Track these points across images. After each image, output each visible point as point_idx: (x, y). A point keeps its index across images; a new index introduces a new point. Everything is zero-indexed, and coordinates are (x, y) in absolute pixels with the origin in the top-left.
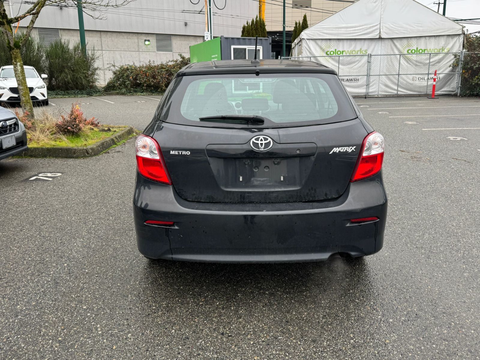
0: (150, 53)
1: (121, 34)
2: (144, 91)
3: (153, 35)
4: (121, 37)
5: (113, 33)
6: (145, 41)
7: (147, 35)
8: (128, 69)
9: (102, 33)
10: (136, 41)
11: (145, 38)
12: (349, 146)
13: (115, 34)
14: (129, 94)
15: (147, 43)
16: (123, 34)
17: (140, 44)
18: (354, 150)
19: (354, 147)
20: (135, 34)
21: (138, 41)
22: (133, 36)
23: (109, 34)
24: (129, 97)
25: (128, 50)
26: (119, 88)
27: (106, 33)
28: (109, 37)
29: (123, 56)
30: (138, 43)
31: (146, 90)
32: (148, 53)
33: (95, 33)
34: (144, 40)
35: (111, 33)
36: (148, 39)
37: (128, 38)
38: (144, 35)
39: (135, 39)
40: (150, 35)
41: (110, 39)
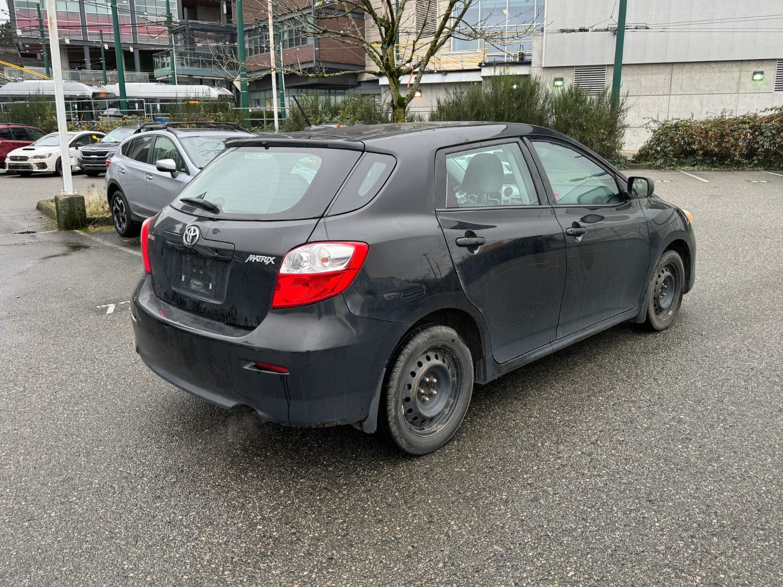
0: (761, 95)
1: (709, 64)
2: (697, 163)
3: (774, 63)
4: (708, 70)
5: (695, 65)
6: (755, 73)
7: (759, 64)
8: (676, 127)
9: (675, 67)
10: (736, 75)
11: (755, 69)
12: (267, 255)
13: (697, 67)
14: (667, 168)
15: (758, 77)
16: (714, 65)
17: (743, 80)
18: (273, 263)
19: (274, 258)
20: (736, 63)
21: (740, 76)
22: (732, 66)
23: (687, 66)
24: (666, 173)
25: (716, 92)
26: (655, 158)
27: (682, 65)
28: (687, 73)
29: (705, 103)
30: (740, 79)
31: (702, 162)
32: (756, 96)
33: (662, 67)
34: (752, 73)
35: (691, 65)
36: (760, 70)
37: (720, 72)
38: (754, 63)
39: (734, 72)
40: (765, 62)
41: (688, 74)
